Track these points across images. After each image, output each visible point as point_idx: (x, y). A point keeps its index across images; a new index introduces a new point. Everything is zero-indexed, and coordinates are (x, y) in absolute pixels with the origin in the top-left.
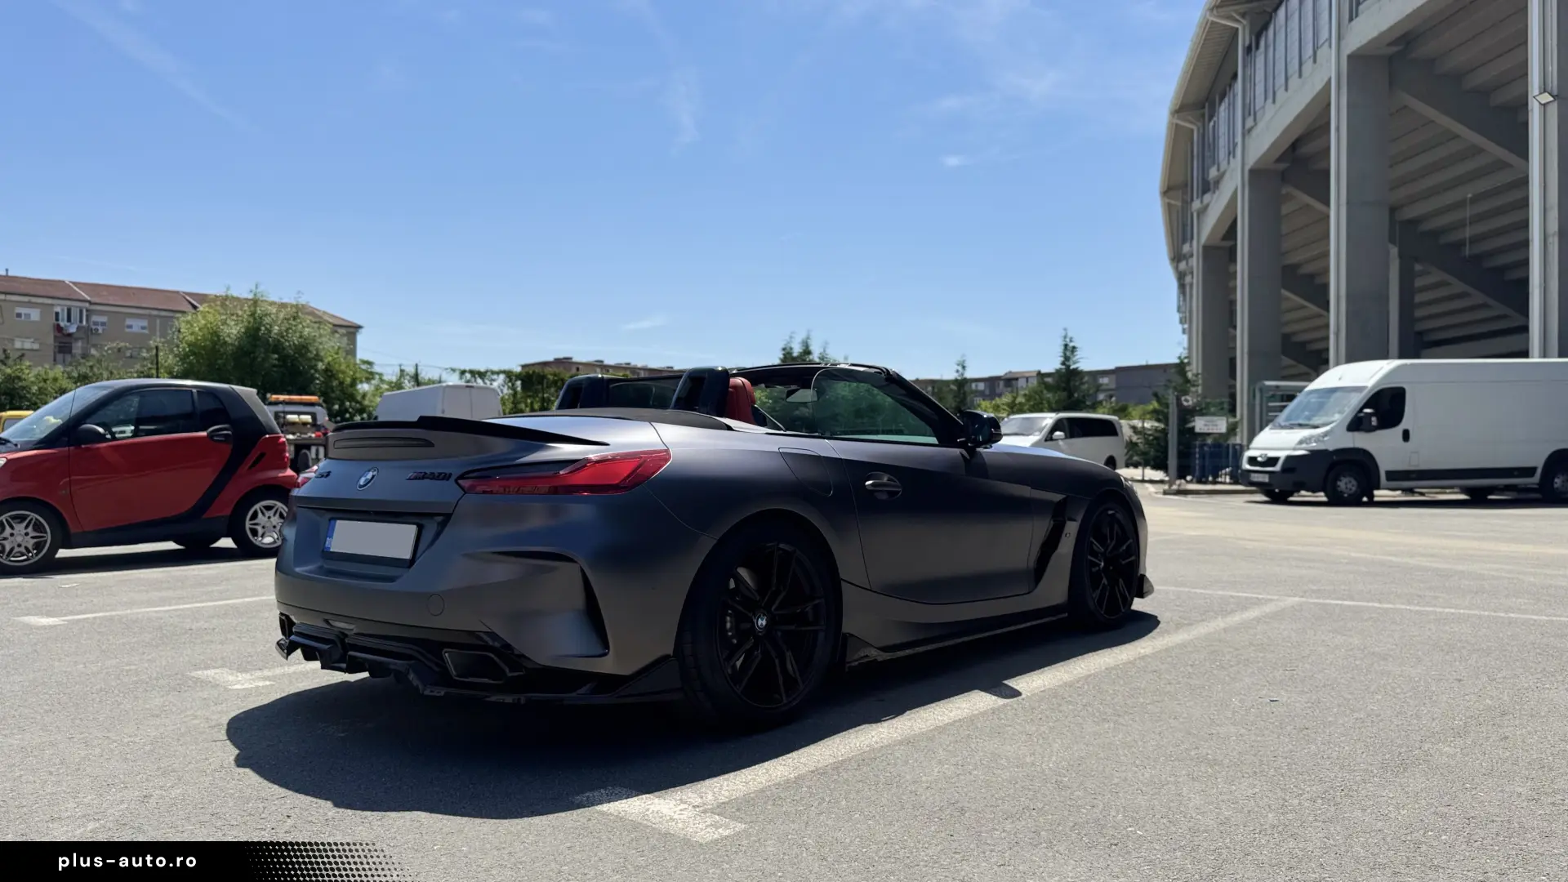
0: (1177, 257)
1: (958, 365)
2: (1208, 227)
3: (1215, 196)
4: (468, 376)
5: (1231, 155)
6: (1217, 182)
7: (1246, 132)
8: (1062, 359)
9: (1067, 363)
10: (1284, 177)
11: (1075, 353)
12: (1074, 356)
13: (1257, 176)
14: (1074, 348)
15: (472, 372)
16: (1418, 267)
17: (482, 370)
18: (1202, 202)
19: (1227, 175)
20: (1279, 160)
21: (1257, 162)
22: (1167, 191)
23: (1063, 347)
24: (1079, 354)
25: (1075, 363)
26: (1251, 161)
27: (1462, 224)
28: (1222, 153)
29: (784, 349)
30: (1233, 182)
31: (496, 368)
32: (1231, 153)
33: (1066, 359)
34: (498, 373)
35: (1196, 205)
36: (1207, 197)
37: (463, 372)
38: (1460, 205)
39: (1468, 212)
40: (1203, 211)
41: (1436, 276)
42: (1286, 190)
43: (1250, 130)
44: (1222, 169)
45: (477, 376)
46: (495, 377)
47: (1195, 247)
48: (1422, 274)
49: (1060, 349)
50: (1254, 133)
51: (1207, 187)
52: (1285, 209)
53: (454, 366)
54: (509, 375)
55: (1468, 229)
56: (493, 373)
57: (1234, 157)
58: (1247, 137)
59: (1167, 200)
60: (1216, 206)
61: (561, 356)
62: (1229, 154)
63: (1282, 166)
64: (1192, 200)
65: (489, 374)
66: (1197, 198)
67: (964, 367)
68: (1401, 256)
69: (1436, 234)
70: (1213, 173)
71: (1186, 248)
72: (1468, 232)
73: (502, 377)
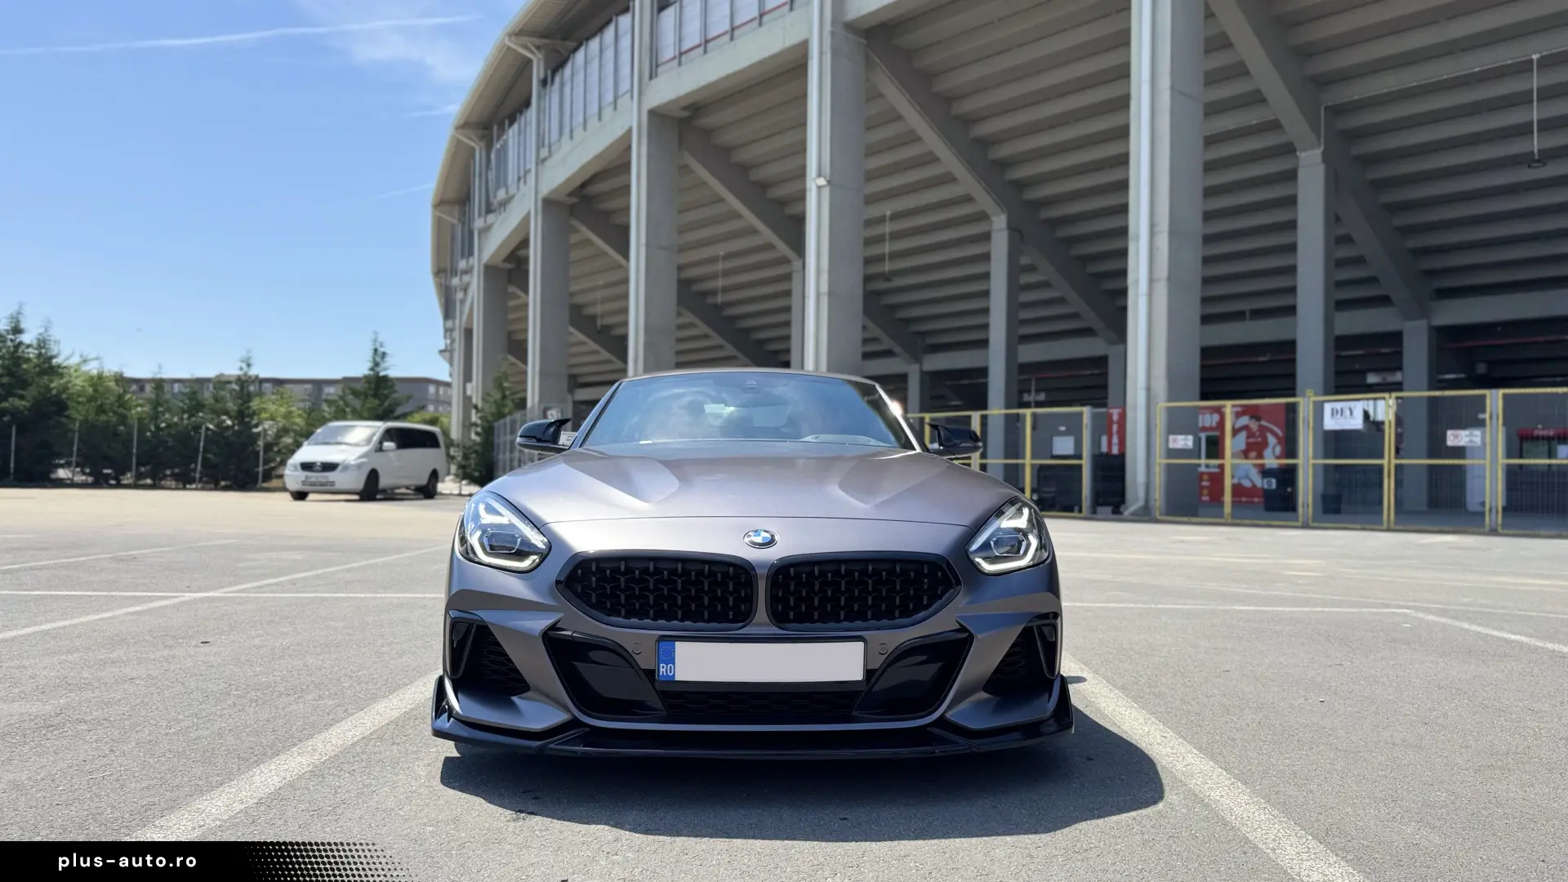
1: (242, 361)
2: (492, 245)
3: (501, 218)
5: (522, 181)
6: (504, 204)
7: (540, 162)
8: (370, 365)
9: (377, 369)
10: (572, 210)
11: (386, 359)
12: (384, 362)
13: (550, 205)
14: (384, 353)
18: (485, 221)
19: (515, 201)
20: (571, 194)
21: (553, 192)
22: (440, 204)
23: (372, 352)
24: (389, 361)
25: (385, 369)
26: (545, 190)
27: (713, 276)
28: (511, 177)
30: (525, 208)
32: (521, 178)
33: (377, 364)
35: (478, 223)
36: (491, 218)
38: (713, 260)
39: (720, 266)
40: (487, 229)
42: (575, 223)
43: (544, 160)
44: (511, 192)
47: (474, 263)
49: (370, 353)
50: (548, 163)
51: (491, 208)
52: (574, 238)
55: (720, 279)
57: (525, 182)
58: (540, 167)
59: (438, 214)
60: (503, 227)
62: (519, 179)
63: (574, 200)
64: (472, 217)
66: (480, 215)
67: (249, 365)
70: (501, 194)
72: (720, 283)
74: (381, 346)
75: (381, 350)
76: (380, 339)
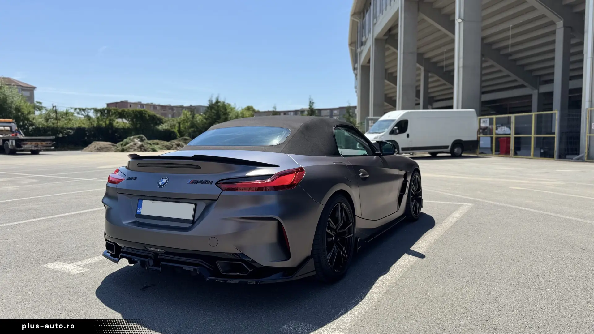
0: (355, 69)
2: (362, 59)
3: (365, 47)
4: (78, 110)
6: (365, 42)
7: (374, 25)
8: (309, 106)
9: (311, 107)
10: (386, 41)
12: (313, 105)
13: (377, 41)
15: (80, 109)
16: (430, 75)
17: (84, 108)
18: (361, 49)
19: (368, 41)
20: (385, 35)
21: (377, 36)
22: (351, 44)
23: (309, 102)
24: (315, 104)
25: (313, 107)
26: (375, 36)
28: (367, 31)
29: (209, 101)
30: (370, 44)
31: (90, 107)
34: (91, 109)
35: (359, 50)
36: (362, 47)
37: (76, 109)
39: (444, 56)
40: (361, 52)
41: (436, 78)
42: (387, 46)
44: (367, 36)
45: (82, 110)
46: (89, 111)
47: (358, 66)
48: (432, 77)
50: (376, 25)
51: (362, 44)
52: (387, 53)
53: (72, 107)
54: (96, 110)
56: (89, 109)
57: (370, 34)
58: (374, 27)
59: (351, 48)
60: (365, 50)
61: (123, 100)
62: (369, 32)
63: (386, 37)
64: (358, 48)
65: (87, 110)
68: (425, 71)
69: (436, 63)
70: (364, 39)
71: (356, 66)
72: (444, 63)
73: (92, 111)
74: (312, 100)
75: (312, 101)
76: (312, 98)
